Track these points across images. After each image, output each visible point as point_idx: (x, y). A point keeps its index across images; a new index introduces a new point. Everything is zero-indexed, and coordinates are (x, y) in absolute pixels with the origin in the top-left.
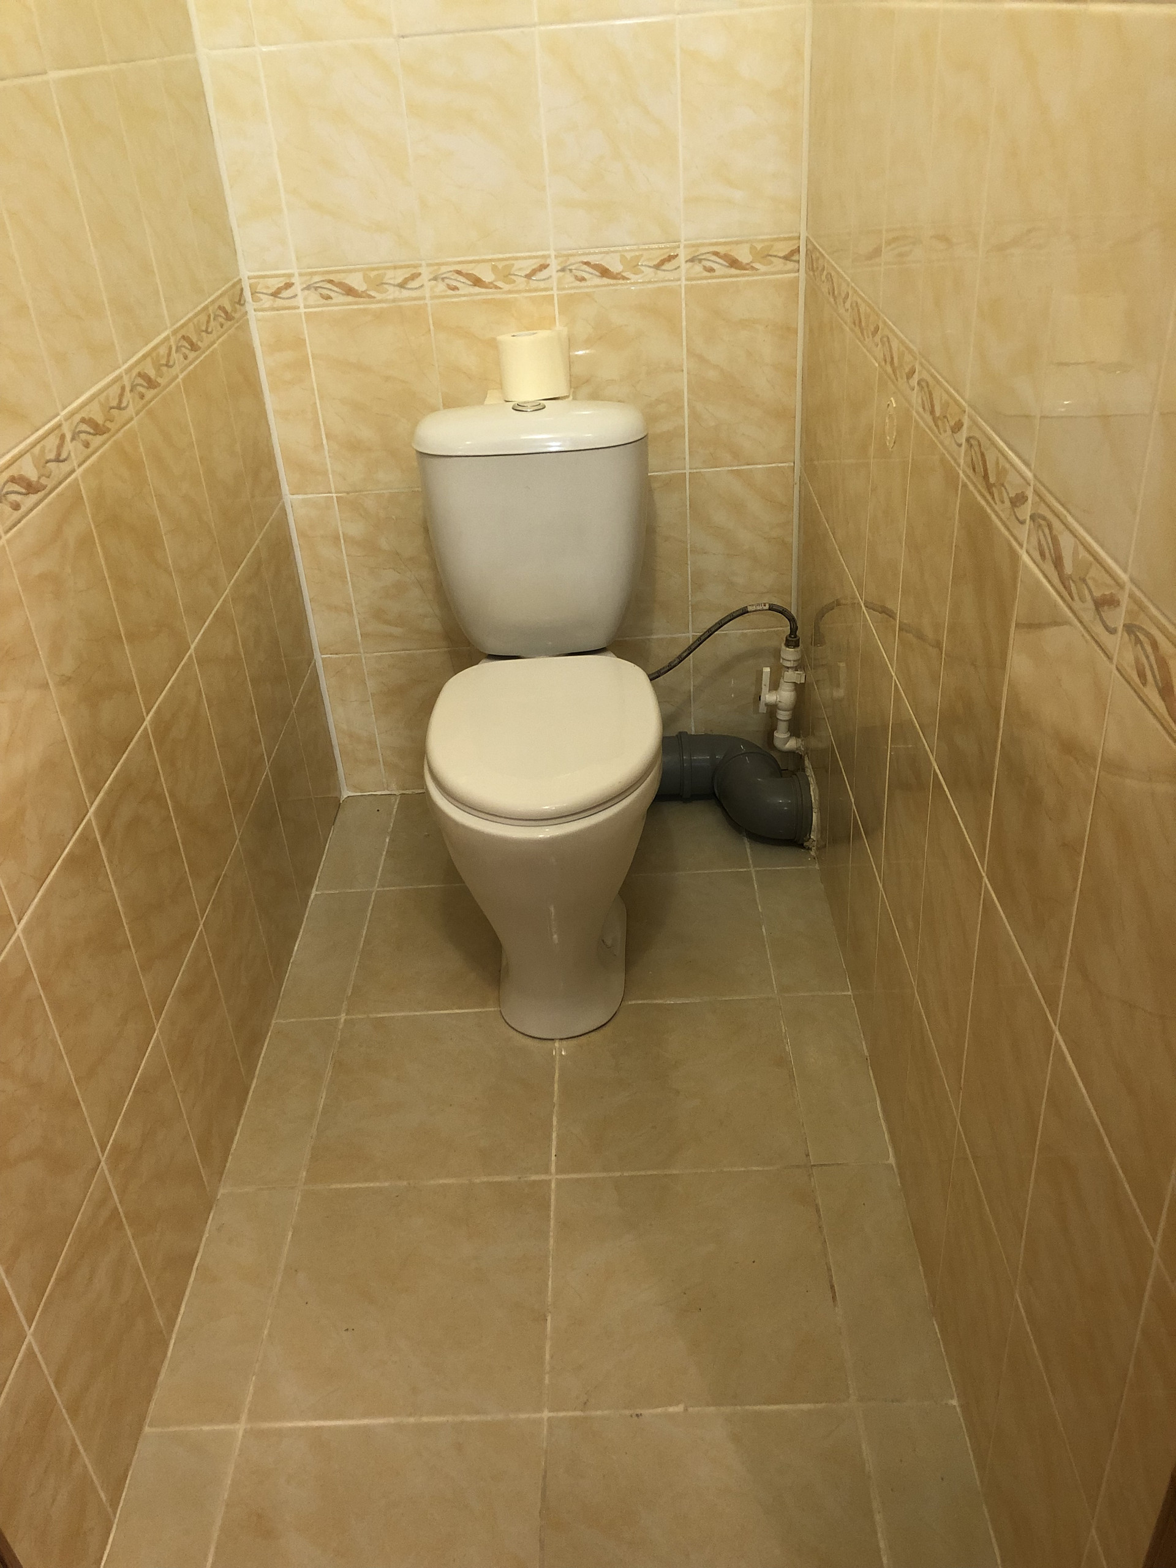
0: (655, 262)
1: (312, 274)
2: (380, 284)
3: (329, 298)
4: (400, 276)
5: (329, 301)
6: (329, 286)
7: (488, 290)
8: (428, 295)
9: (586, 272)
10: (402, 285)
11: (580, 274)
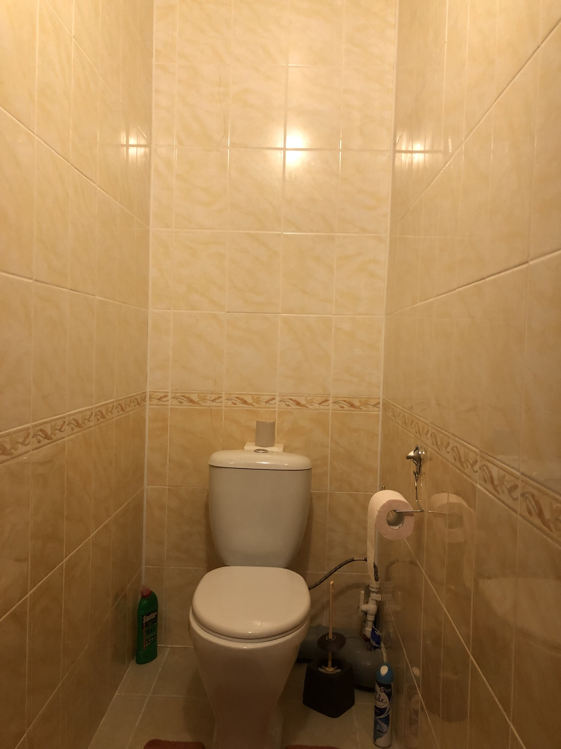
0: (320, 402)
1: (176, 393)
2: (204, 399)
3: (182, 402)
4: (213, 397)
5: (182, 404)
6: (182, 398)
7: (249, 406)
8: (224, 405)
9: (290, 403)
10: (213, 401)
11: (288, 403)
